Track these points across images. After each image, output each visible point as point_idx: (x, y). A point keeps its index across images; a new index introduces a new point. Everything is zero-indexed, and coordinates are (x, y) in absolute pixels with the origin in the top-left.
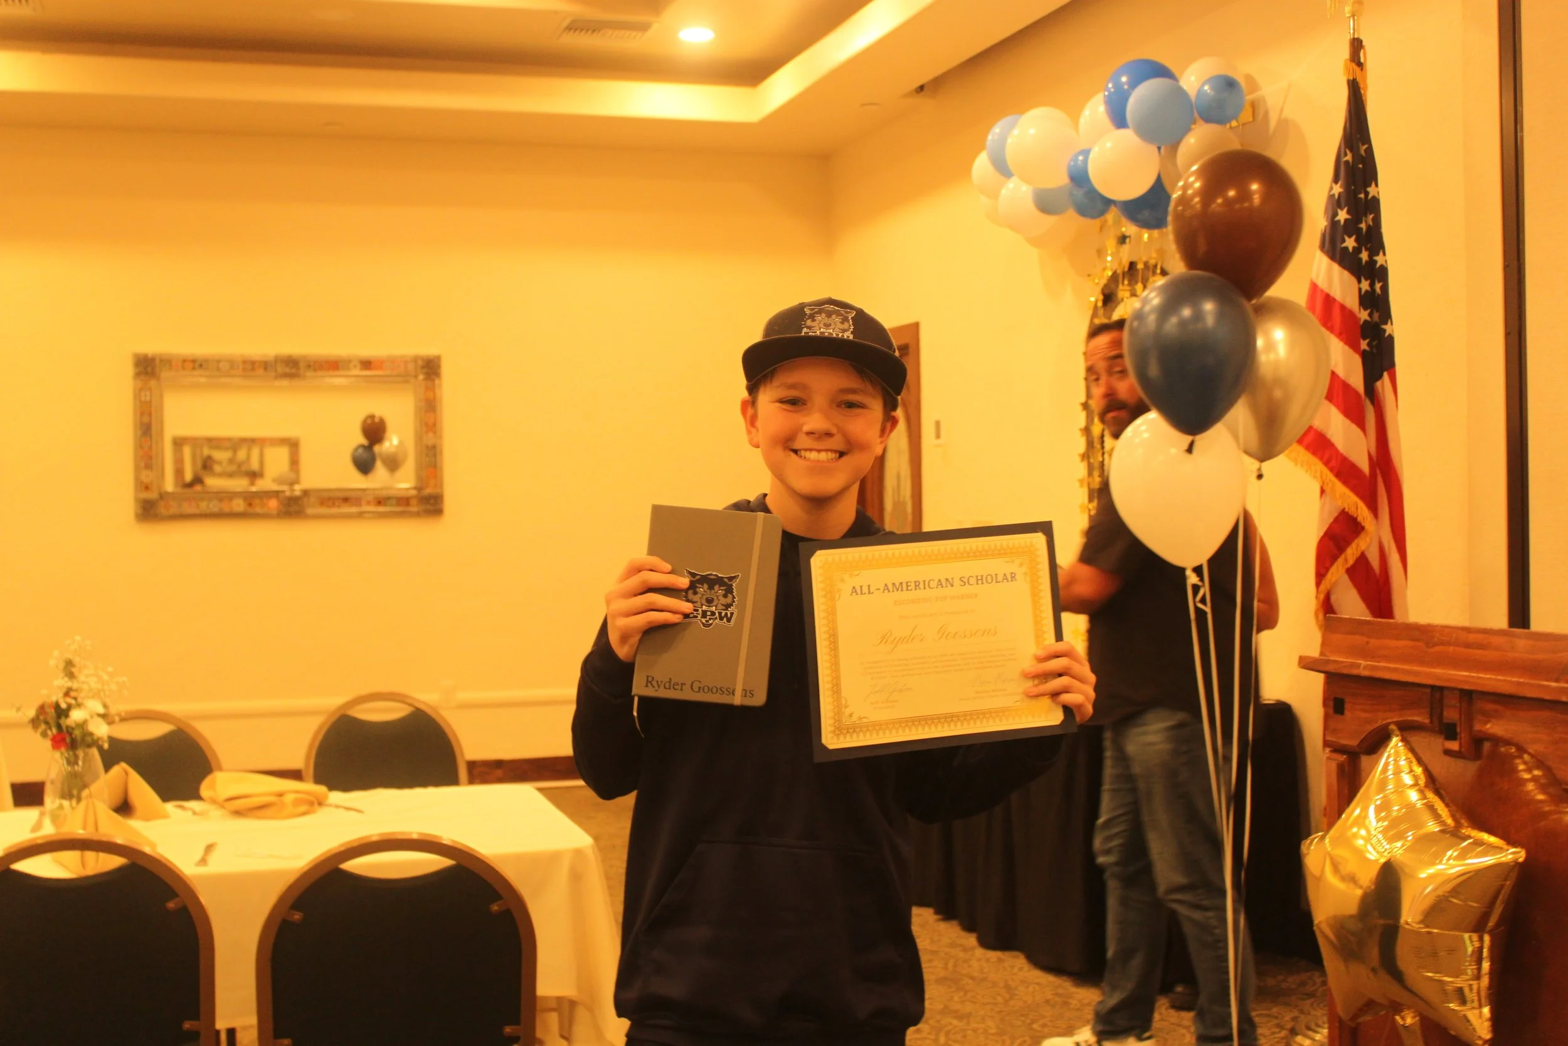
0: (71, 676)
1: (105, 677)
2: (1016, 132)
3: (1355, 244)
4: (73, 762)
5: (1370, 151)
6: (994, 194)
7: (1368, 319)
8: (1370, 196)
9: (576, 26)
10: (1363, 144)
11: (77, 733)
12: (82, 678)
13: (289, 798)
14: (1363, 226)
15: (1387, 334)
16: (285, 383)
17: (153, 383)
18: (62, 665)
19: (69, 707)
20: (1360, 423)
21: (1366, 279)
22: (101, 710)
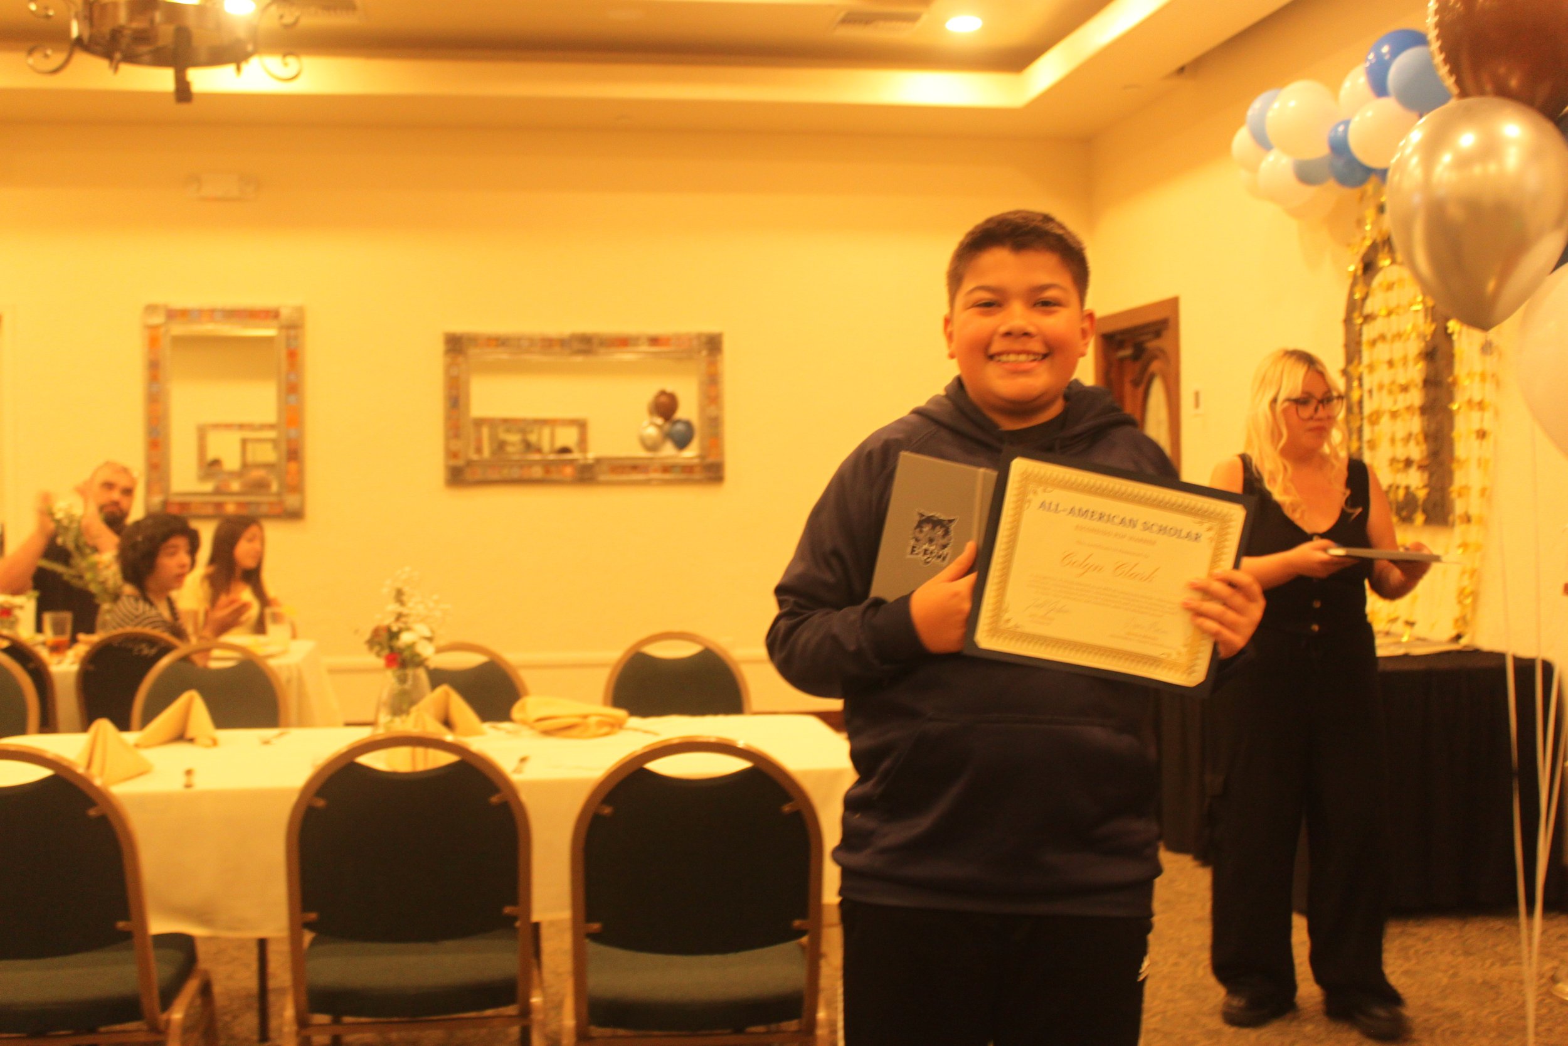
0: (401, 602)
1: (431, 605)
2: (1276, 105)
4: (402, 680)
6: (1254, 168)
9: (852, 18)
11: (407, 654)
12: (410, 605)
13: (593, 720)
16: (579, 359)
17: (461, 359)
18: (393, 593)
19: (400, 631)
22: (428, 634)
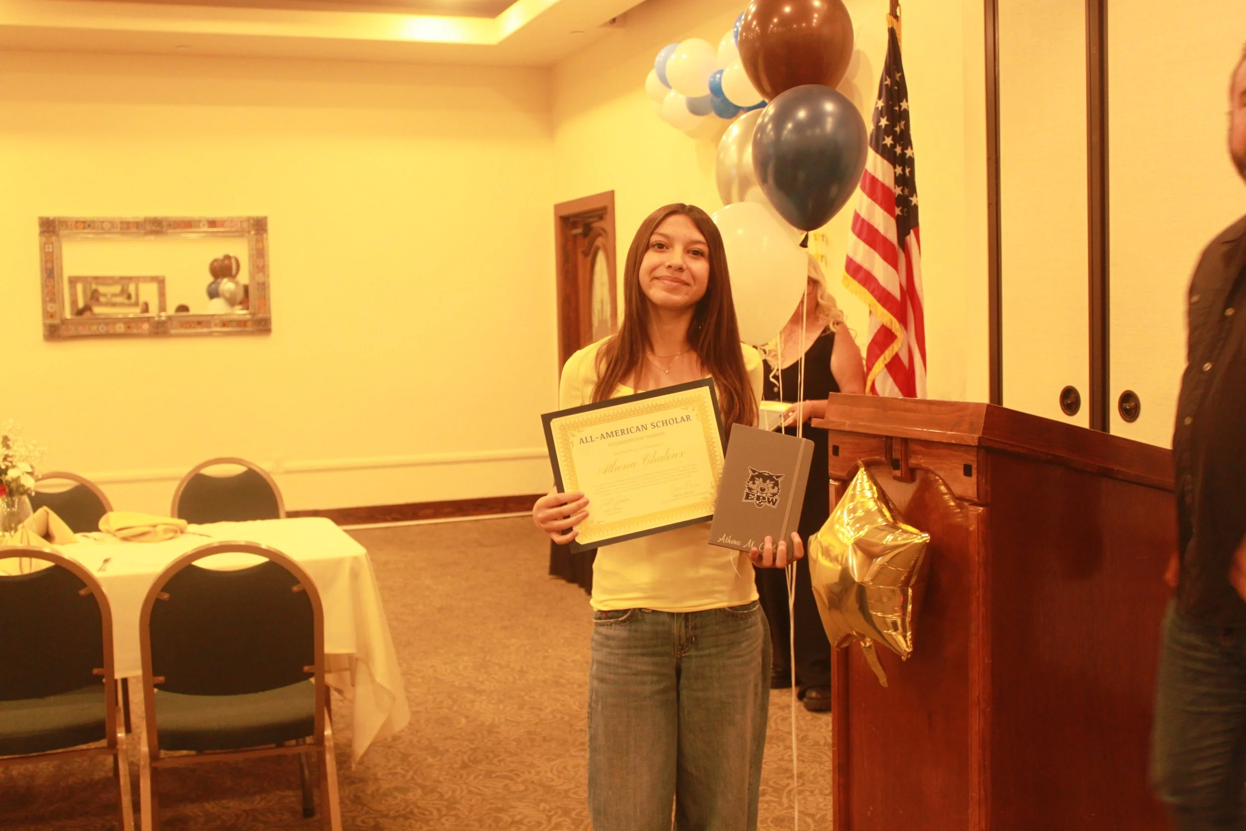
0: (8, 447)
1: (31, 447)
2: (674, 56)
3: (892, 142)
4: (10, 505)
5: (902, 77)
6: (661, 101)
7: (901, 193)
8: (902, 109)
10: (898, 73)
11: (13, 485)
12: (15, 448)
13: (160, 528)
14: (898, 129)
15: (913, 204)
16: (152, 238)
17: (54, 239)
19: (7, 468)
20: (895, 265)
21: (900, 166)
22: (30, 470)
